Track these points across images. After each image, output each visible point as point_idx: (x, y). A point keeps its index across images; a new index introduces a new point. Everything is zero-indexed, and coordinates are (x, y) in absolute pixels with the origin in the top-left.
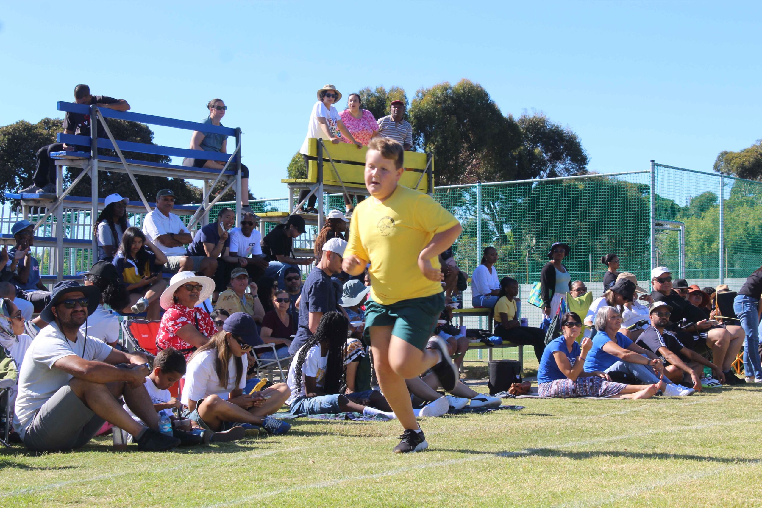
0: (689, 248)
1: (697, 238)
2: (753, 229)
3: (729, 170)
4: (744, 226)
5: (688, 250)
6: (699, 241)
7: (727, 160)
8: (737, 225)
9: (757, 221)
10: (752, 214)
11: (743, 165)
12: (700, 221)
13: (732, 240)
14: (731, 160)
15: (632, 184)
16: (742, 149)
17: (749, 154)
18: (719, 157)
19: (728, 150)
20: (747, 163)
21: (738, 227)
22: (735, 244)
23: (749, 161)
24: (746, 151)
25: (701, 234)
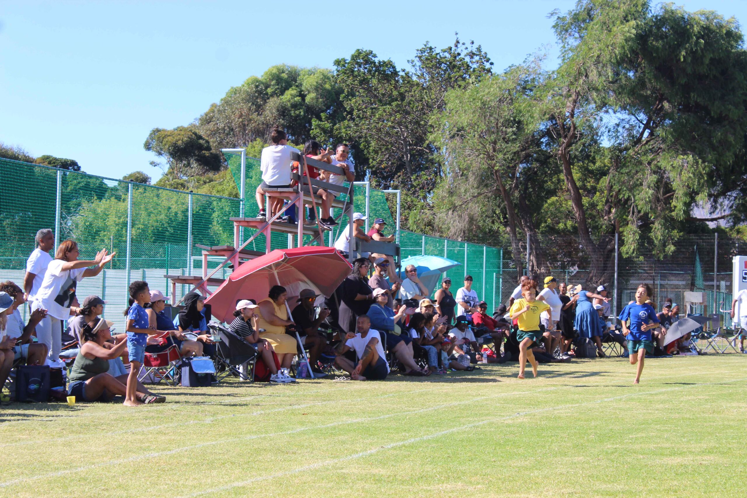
0: (105, 233)
1: (115, 221)
2: (176, 214)
3: (161, 149)
4: (166, 211)
5: (104, 236)
6: (117, 225)
7: (159, 138)
8: (160, 209)
9: (180, 206)
10: (175, 198)
11: (176, 144)
12: (120, 203)
13: (153, 226)
14: (163, 138)
15: (56, 159)
16: (176, 127)
17: (183, 133)
18: (151, 134)
19: (161, 127)
20: (180, 142)
21: (160, 212)
22: (156, 231)
23: (183, 141)
24: (181, 129)
25: (120, 218)
